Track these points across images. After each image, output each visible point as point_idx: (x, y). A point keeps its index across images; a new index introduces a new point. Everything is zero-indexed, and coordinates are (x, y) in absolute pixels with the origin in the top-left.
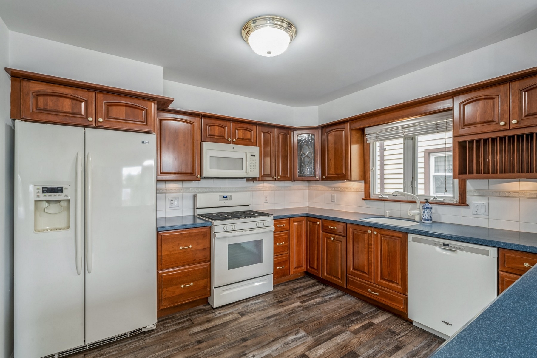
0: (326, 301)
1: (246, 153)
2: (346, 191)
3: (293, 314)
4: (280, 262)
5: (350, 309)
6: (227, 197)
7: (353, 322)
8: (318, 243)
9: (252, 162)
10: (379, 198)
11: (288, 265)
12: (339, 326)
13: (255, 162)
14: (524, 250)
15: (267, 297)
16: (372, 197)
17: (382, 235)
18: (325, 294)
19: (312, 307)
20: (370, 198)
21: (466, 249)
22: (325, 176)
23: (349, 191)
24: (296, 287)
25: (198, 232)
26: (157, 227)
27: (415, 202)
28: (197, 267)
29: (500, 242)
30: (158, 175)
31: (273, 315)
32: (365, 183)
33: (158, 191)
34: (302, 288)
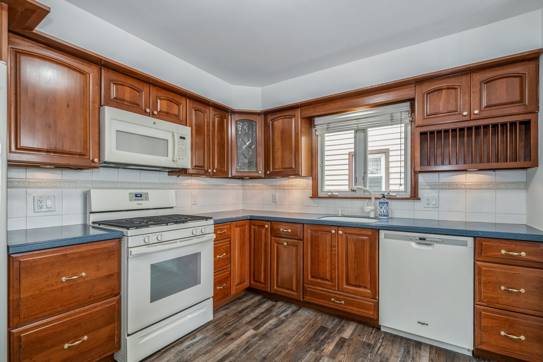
0: (282, 322)
1: (173, 133)
2: (290, 189)
3: (250, 349)
4: (221, 280)
5: (313, 326)
6: (141, 196)
7: (323, 342)
8: (265, 250)
9: (181, 146)
10: (328, 195)
11: (230, 283)
12: (312, 352)
13: (186, 147)
14: (501, 238)
15: (207, 330)
16: (320, 194)
17: (347, 235)
18: (278, 312)
19: (270, 334)
20: (318, 196)
21: (444, 241)
22: (270, 172)
23: (294, 189)
24: (240, 309)
25: (97, 249)
26: (8, 246)
27: (370, 198)
28: (96, 307)
29: (478, 231)
30: (10, 151)
31: (224, 357)
32: (313, 180)
33: (9, 184)
34: (249, 309)
